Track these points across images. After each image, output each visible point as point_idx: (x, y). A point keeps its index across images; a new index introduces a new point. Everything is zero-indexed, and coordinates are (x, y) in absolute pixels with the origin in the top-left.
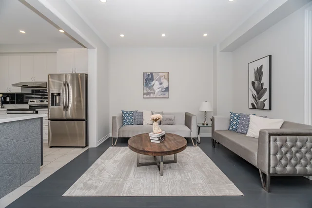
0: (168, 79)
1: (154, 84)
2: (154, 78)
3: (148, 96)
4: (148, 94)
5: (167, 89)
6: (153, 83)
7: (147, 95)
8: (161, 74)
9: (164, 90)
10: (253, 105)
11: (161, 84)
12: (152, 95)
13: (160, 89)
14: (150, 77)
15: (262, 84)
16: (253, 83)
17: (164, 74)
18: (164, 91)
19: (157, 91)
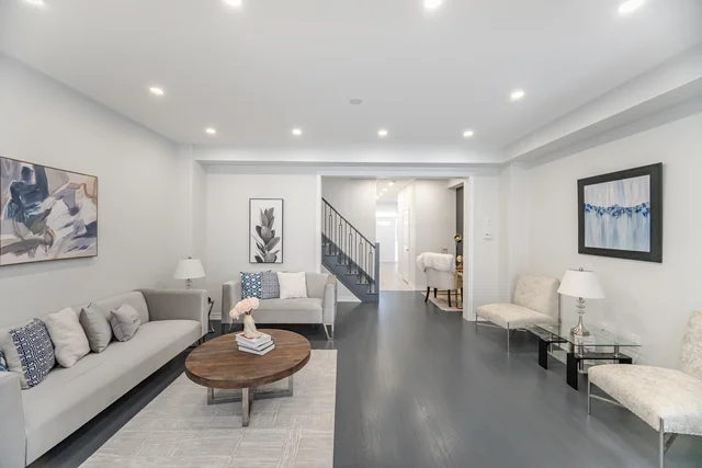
0: (95, 199)
1: (48, 212)
2: (50, 187)
3: (25, 257)
4: (24, 247)
5: (92, 230)
6: (43, 206)
7: (19, 252)
8: (74, 179)
9: (84, 231)
10: (258, 258)
11: (74, 211)
12: (40, 253)
13: (71, 229)
14: (33, 181)
15: (273, 232)
16: (259, 229)
17: (84, 179)
18: (86, 236)
19: (59, 236)
